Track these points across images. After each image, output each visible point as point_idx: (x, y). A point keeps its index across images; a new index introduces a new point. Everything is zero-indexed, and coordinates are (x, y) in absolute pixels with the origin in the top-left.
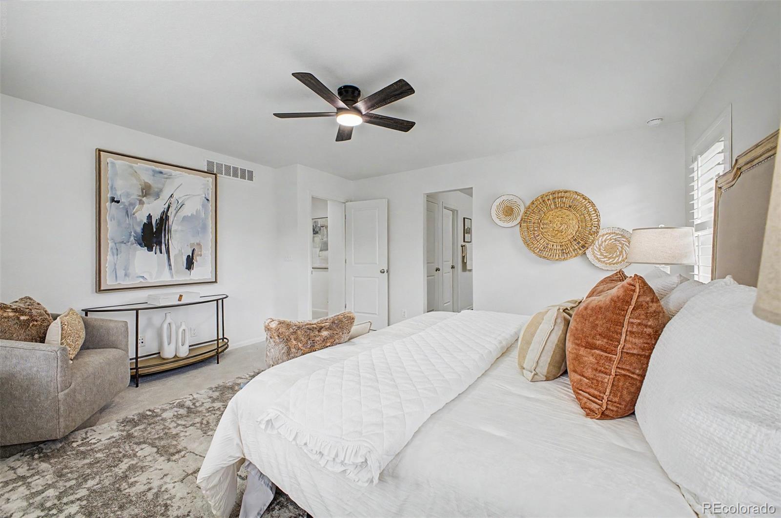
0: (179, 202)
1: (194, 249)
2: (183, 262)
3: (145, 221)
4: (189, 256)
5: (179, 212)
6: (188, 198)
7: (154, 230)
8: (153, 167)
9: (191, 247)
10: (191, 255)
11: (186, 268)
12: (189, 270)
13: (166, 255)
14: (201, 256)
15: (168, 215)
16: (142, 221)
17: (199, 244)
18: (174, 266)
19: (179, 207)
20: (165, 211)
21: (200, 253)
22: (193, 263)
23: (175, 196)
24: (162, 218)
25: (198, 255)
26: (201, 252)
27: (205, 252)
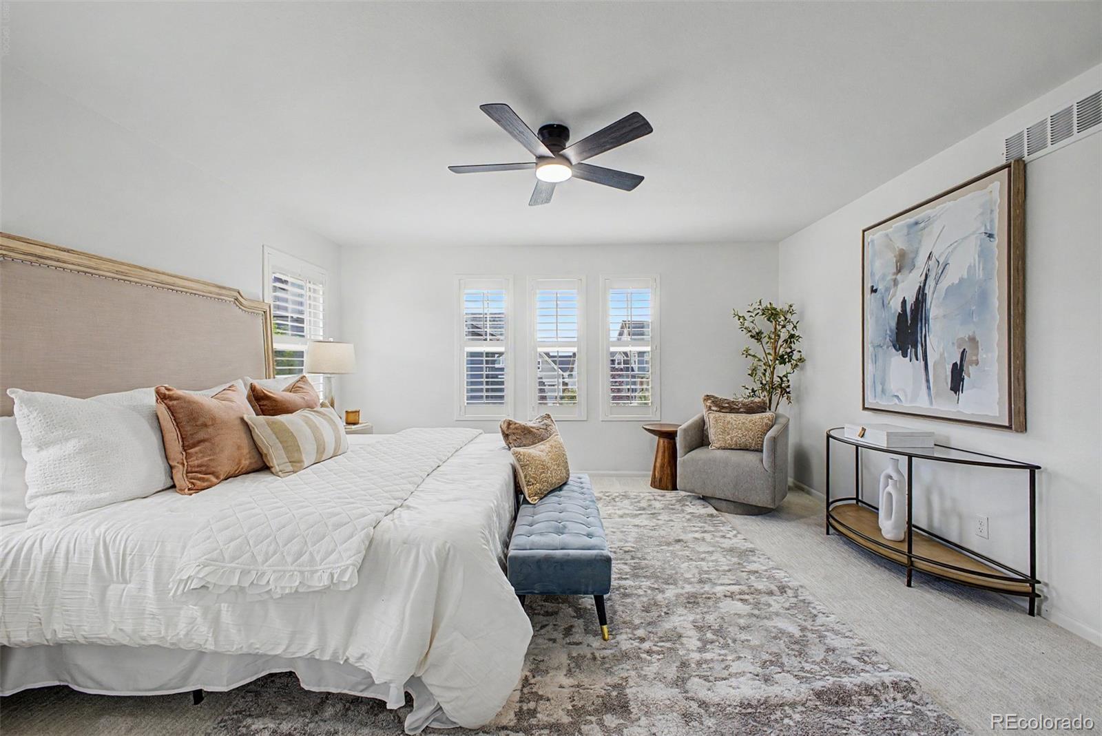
0: (941, 263)
1: (964, 349)
2: (946, 376)
3: (899, 310)
4: (955, 365)
5: (940, 281)
6: (955, 248)
7: (909, 322)
8: (908, 220)
9: (959, 347)
10: (958, 363)
11: (951, 389)
12: (956, 393)
13: (922, 363)
14: (977, 364)
15: (926, 291)
16: (897, 310)
17: (973, 340)
18: (934, 383)
19: (940, 272)
20: (922, 285)
21: (974, 358)
22: (963, 380)
23: (936, 255)
24: (917, 299)
25: (971, 363)
26: (977, 355)
27: (984, 356)
